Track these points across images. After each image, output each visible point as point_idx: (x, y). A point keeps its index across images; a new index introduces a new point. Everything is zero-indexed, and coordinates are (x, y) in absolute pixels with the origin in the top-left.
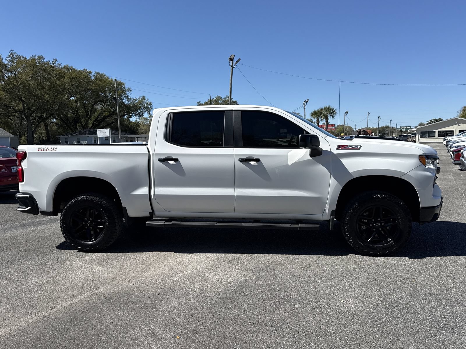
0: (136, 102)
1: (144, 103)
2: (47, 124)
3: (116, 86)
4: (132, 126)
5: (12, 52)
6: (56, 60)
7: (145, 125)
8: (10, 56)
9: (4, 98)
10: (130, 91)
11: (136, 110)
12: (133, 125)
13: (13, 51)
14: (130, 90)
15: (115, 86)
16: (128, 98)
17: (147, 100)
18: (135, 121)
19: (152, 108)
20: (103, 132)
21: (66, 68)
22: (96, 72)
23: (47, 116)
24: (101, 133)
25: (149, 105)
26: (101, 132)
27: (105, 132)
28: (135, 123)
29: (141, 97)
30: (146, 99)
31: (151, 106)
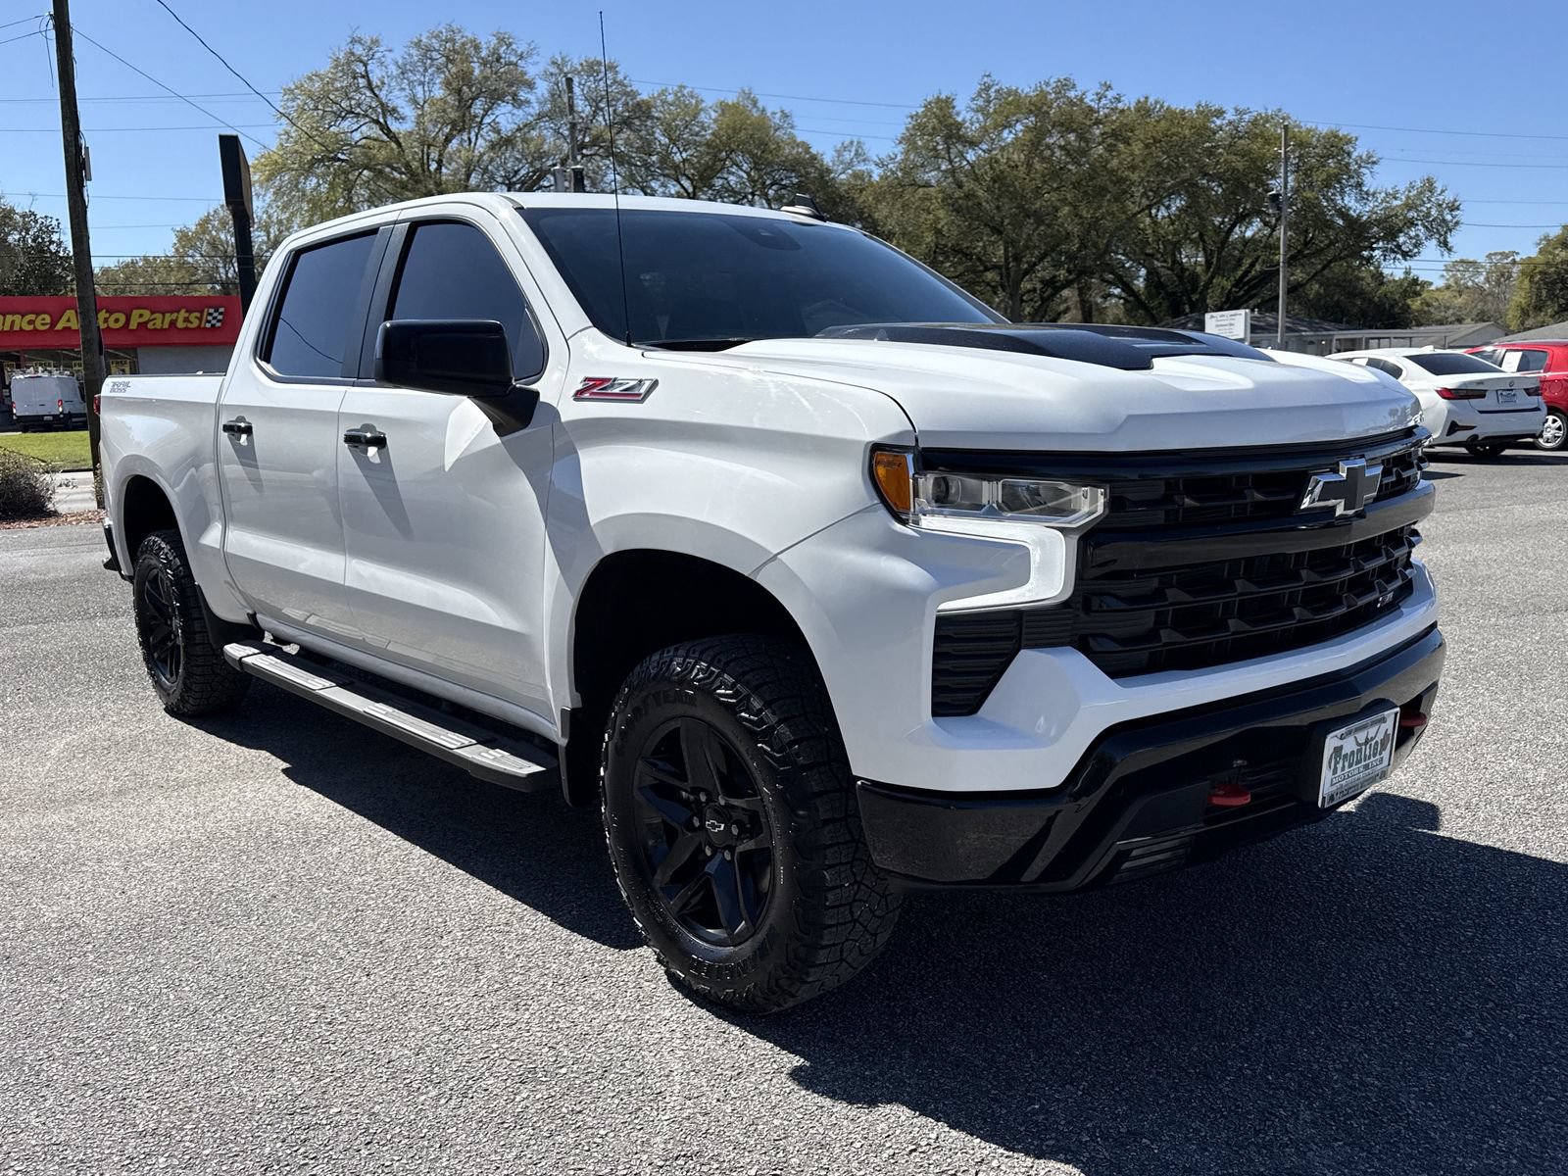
0: (1398, 202)
1: (1429, 205)
2: (1090, 302)
3: (1286, 152)
4: (1389, 295)
5: (986, 79)
6: (1109, 87)
7: (1467, 288)
8: (979, 95)
9: (946, 227)
10: (1374, 163)
11: (1391, 234)
12: (1392, 293)
13: (989, 76)
14: (1370, 161)
15: (1282, 151)
16: (1361, 190)
17: (1443, 191)
18: (1402, 277)
19: (1457, 223)
20: (1223, 323)
21: (1144, 110)
22: (1236, 110)
23: (1071, 277)
24: (1217, 326)
25: (1447, 211)
26: (1219, 323)
27: (1232, 322)
28: (1401, 285)
29: (1419, 184)
30: (1439, 186)
31: (1454, 213)
